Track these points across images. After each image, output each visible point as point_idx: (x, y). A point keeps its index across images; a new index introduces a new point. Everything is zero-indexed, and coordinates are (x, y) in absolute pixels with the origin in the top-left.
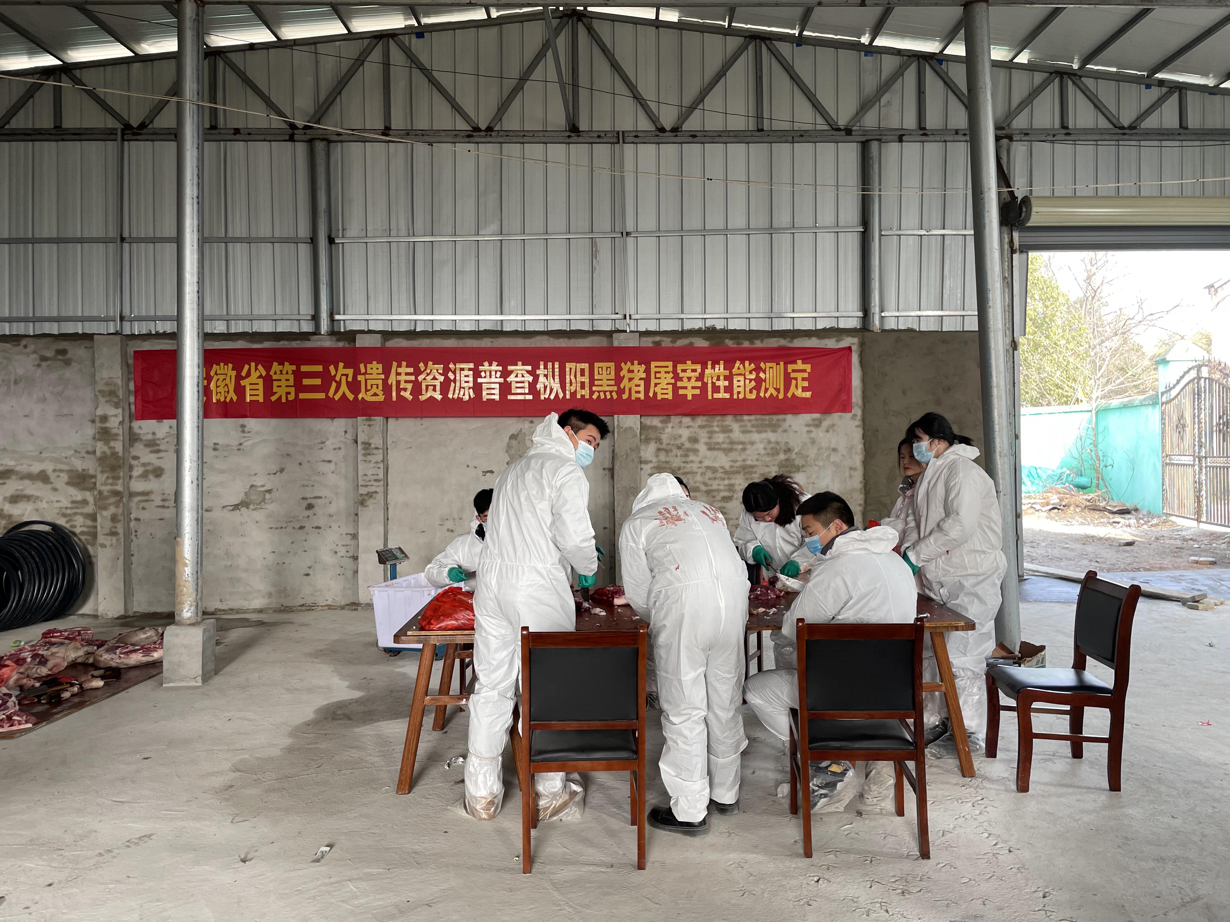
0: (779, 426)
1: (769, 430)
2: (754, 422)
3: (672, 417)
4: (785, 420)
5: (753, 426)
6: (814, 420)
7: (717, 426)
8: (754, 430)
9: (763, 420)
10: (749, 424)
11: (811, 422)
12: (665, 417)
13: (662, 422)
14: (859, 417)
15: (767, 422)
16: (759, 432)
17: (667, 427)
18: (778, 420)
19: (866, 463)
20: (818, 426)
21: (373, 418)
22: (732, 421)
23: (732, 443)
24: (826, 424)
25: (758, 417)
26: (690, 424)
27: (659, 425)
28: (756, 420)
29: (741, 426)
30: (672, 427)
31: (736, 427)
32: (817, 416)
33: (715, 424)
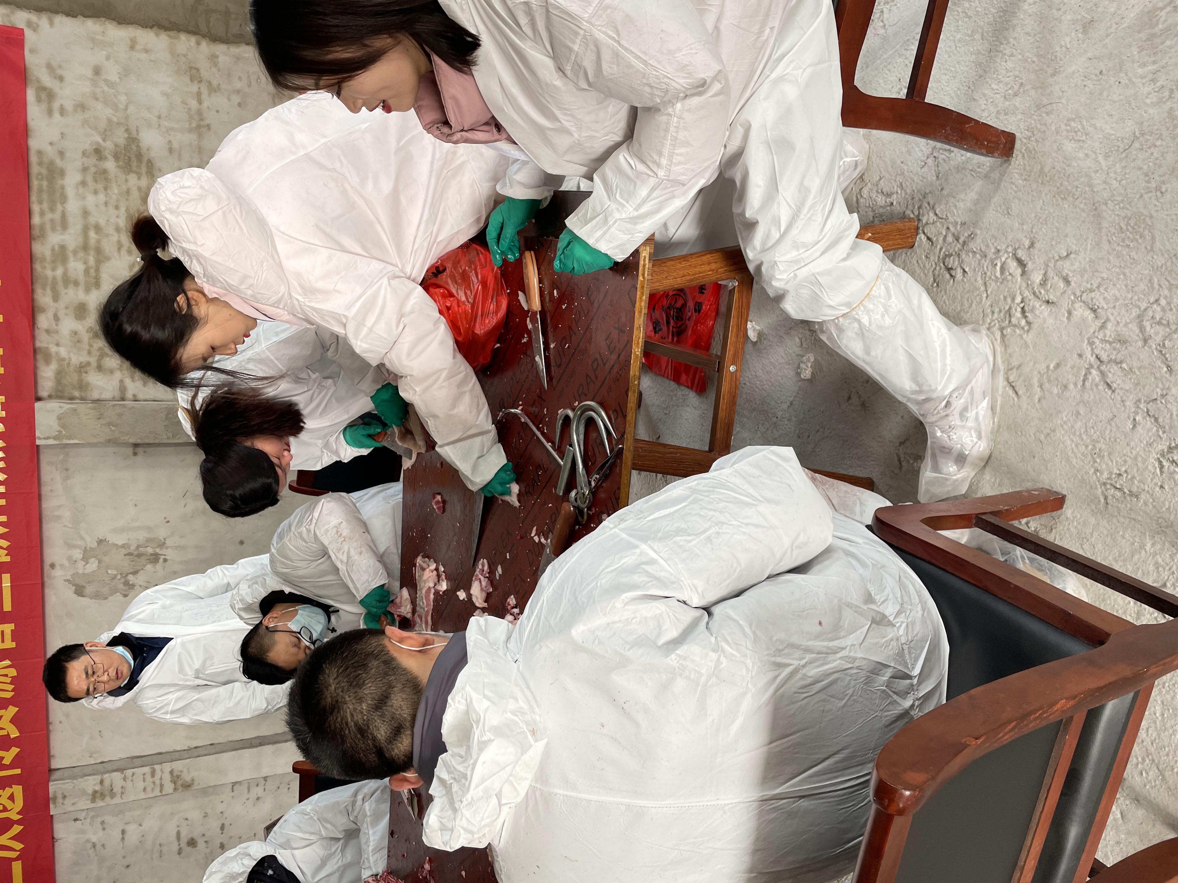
0: (52, 163)
1: (60, 182)
2: (45, 206)
3: (38, 344)
4: (40, 153)
5: (52, 209)
6: (39, 100)
7: (54, 269)
8: (59, 208)
9: (40, 190)
10: (49, 216)
11: (44, 106)
12: (39, 357)
13: (48, 362)
14: (33, 17)
15: (45, 183)
16: (64, 199)
17: (57, 353)
18: (40, 164)
19: (122, 20)
20: (51, 96)
21: (51, 796)
22: (43, 244)
23: (85, 247)
24: (47, 80)
25: (34, 198)
26: (50, 314)
27: (54, 366)
28: (40, 202)
29: (53, 229)
30: (58, 345)
31: (54, 239)
32: (31, 95)
33: (49, 273)
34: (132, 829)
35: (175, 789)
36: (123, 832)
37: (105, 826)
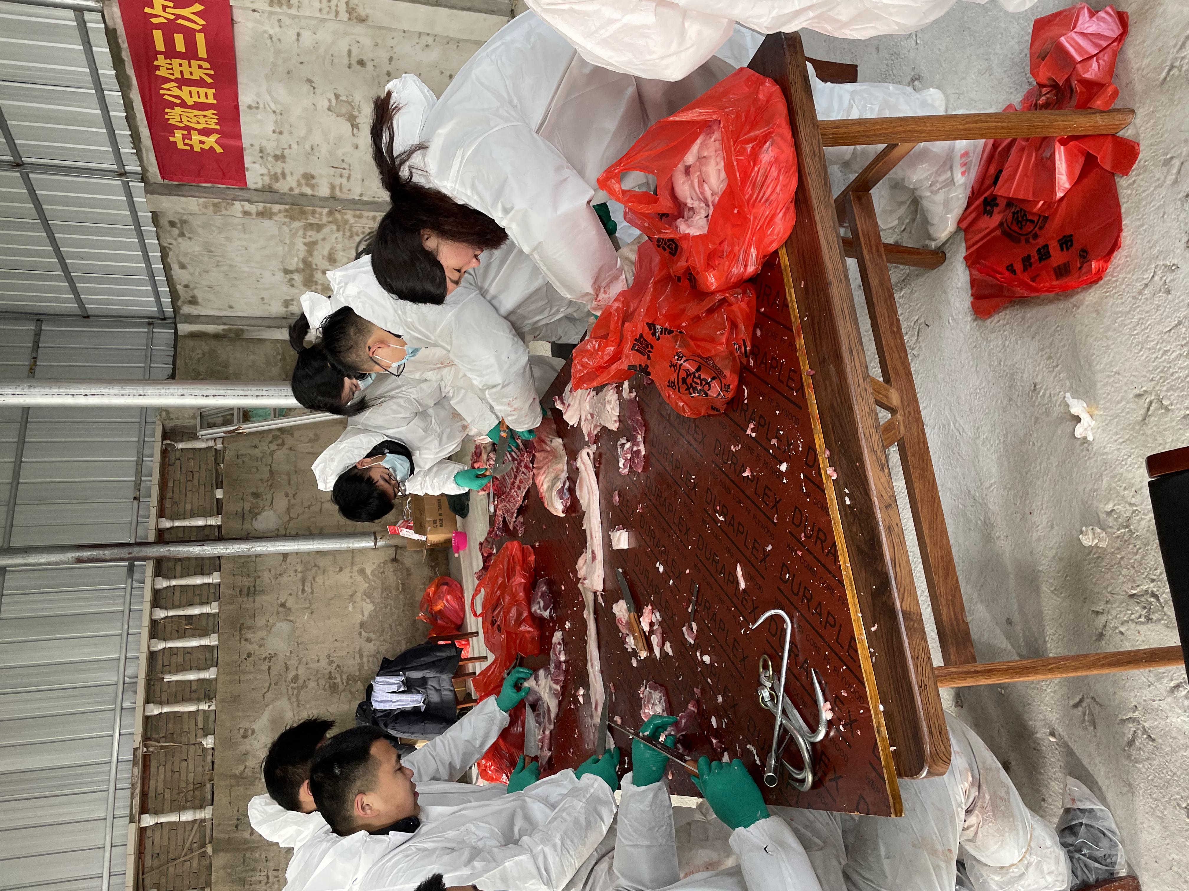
34: (306, 34)
35: (350, 19)
36: (298, 34)
37: (282, 24)
